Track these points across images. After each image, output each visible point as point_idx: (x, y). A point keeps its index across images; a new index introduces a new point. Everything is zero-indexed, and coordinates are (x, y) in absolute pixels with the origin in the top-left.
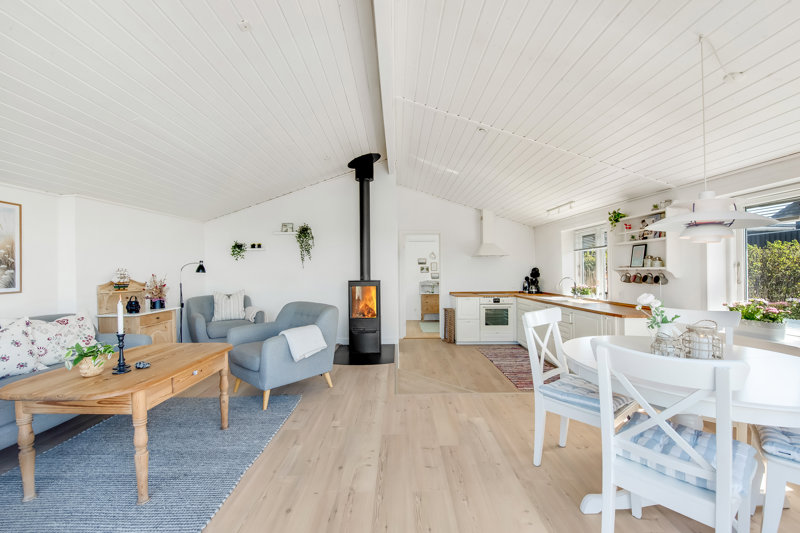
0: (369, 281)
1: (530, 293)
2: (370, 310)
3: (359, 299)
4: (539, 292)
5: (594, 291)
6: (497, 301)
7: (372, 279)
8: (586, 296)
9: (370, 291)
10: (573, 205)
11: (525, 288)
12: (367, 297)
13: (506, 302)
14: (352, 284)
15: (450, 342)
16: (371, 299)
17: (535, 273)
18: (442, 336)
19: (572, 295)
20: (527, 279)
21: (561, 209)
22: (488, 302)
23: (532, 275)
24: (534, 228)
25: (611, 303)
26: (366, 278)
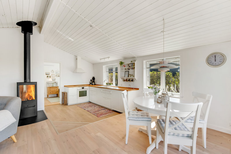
0: (30, 82)
1: (92, 85)
2: (31, 97)
3: (25, 92)
4: (95, 85)
5: (112, 84)
6: (83, 88)
7: (31, 81)
8: (110, 85)
9: (30, 87)
10: (109, 58)
11: (90, 83)
12: (29, 91)
13: (86, 88)
14: (19, 84)
15: (65, 105)
16: (31, 92)
17: (94, 78)
18: (61, 103)
19: (106, 85)
20: (91, 80)
21: (105, 59)
22: (80, 89)
23: (93, 79)
24: (93, 64)
25: (119, 87)
26: (28, 81)
